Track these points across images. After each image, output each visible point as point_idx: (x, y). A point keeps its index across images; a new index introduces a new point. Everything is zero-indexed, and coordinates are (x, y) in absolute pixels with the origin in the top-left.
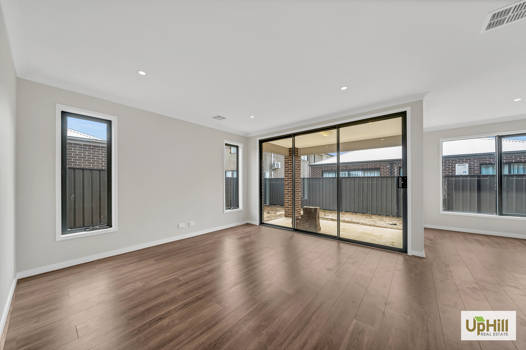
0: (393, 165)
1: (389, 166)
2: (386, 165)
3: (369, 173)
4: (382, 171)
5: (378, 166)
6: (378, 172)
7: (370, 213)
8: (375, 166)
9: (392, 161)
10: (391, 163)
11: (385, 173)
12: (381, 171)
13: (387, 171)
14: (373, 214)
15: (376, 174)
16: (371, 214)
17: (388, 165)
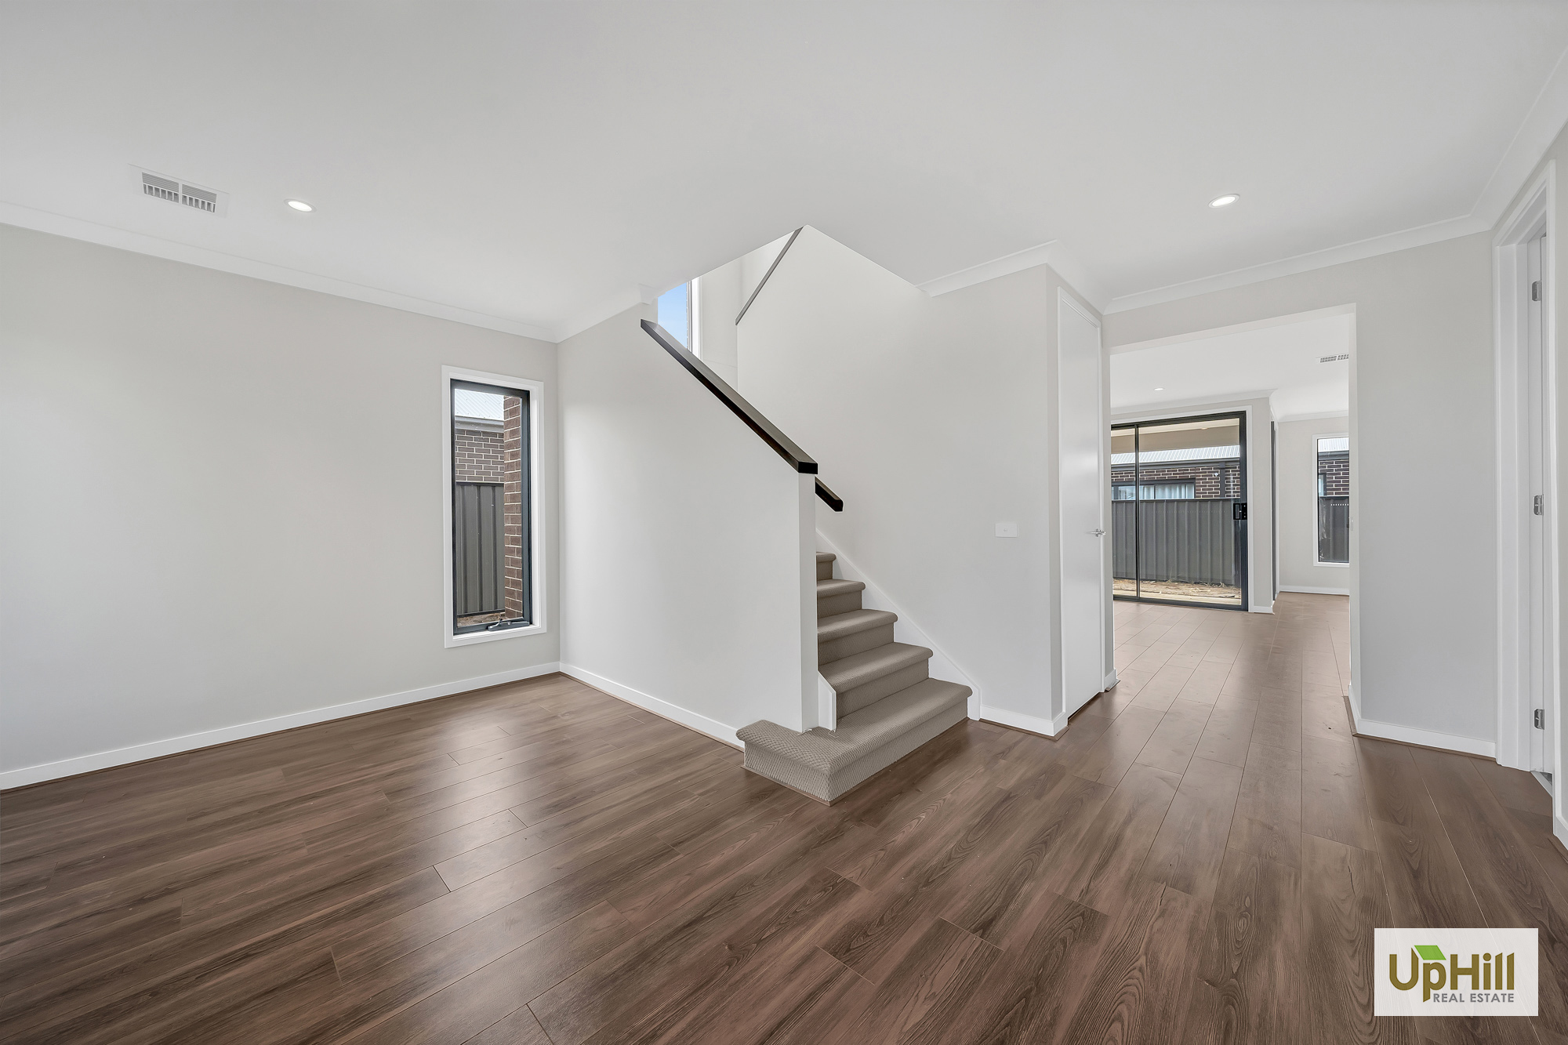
0: (1226, 471)
1: (1216, 474)
2: (1209, 472)
3: (1167, 490)
4: (1201, 486)
5: (1190, 473)
6: (1190, 489)
7: (1175, 579)
8: (1183, 473)
9: (1226, 462)
10: (1223, 466)
11: (1208, 489)
12: (1198, 486)
13: (1213, 486)
14: (1182, 582)
15: (1185, 493)
16: (1177, 582)
17: (1215, 472)
